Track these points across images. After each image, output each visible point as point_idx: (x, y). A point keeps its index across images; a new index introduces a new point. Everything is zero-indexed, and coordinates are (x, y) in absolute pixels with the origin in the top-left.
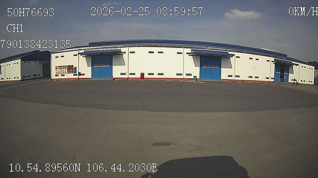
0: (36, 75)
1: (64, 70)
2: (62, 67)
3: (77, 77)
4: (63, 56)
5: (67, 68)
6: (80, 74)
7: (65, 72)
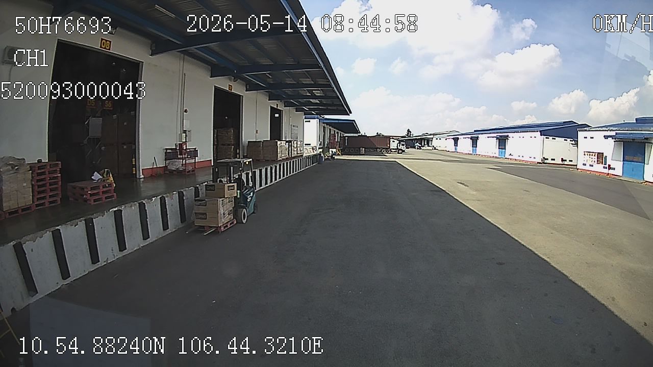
0: (566, 160)
1: (593, 157)
2: (591, 154)
3: (606, 171)
4: (593, 138)
5: (596, 155)
6: (610, 168)
7: (594, 162)
